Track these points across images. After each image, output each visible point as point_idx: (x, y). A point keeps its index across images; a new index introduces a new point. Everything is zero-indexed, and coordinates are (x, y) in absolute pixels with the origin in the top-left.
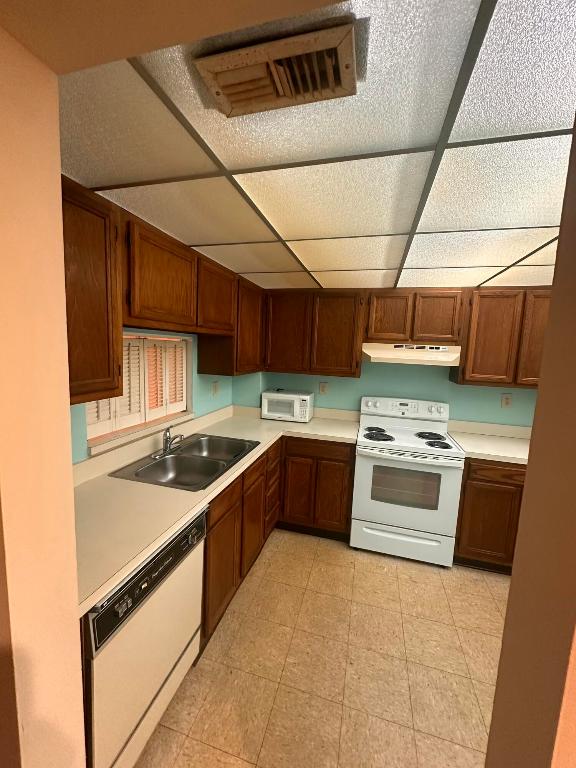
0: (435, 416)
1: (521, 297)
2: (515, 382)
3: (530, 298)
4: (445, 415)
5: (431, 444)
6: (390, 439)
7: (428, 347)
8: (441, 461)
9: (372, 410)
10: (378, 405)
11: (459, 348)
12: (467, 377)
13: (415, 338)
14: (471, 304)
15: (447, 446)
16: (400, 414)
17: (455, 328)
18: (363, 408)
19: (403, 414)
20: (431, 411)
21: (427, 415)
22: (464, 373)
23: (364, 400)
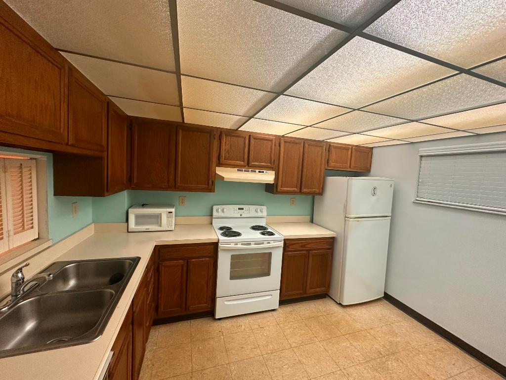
0: (260, 214)
1: (302, 144)
2: (301, 192)
3: (306, 145)
4: (265, 213)
5: (263, 234)
6: (238, 234)
7: (257, 171)
8: (272, 244)
9: (221, 214)
10: (225, 210)
11: (274, 172)
12: (279, 190)
13: (250, 165)
14: (280, 146)
15: (271, 234)
16: (240, 216)
17: (273, 160)
18: (215, 214)
19: (241, 215)
20: (257, 212)
21: (256, 215)
22: (277, 188)
23: (215, 208)
